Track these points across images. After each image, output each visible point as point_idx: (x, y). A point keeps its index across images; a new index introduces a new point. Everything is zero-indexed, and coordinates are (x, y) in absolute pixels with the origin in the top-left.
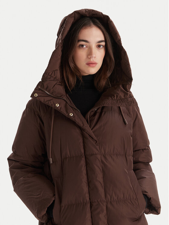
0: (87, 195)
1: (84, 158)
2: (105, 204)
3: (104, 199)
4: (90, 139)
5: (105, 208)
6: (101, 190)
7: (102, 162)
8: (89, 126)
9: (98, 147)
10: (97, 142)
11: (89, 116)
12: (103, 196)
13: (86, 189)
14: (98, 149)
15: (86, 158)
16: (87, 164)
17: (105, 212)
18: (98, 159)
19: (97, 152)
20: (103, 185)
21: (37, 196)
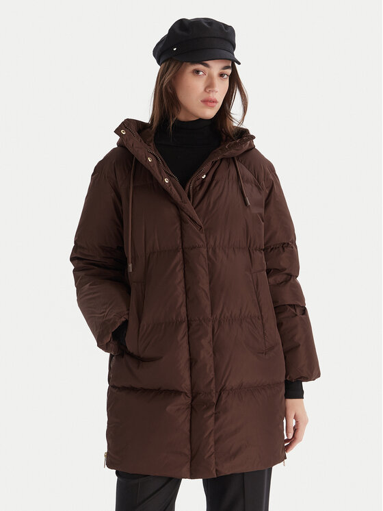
0: (183, 310)
1: (181, 252)
2: (210, 324)
3: (210, 316)
4: (190, 223)
5: (210, 330)
6: (206, 303)
7: (209, 258)
8: (190, 203)
9: (203, 236)
10: (201, 228)
11: (193, 188)
12: (208, 310)
13: (181, 299)
14: (204, 239)
15: (183, 252)
16: (185, 261)
17: (210, 335)
18: (203, 255)
19: (201, 244)
20: (209, 295)
21: (101, 314)
